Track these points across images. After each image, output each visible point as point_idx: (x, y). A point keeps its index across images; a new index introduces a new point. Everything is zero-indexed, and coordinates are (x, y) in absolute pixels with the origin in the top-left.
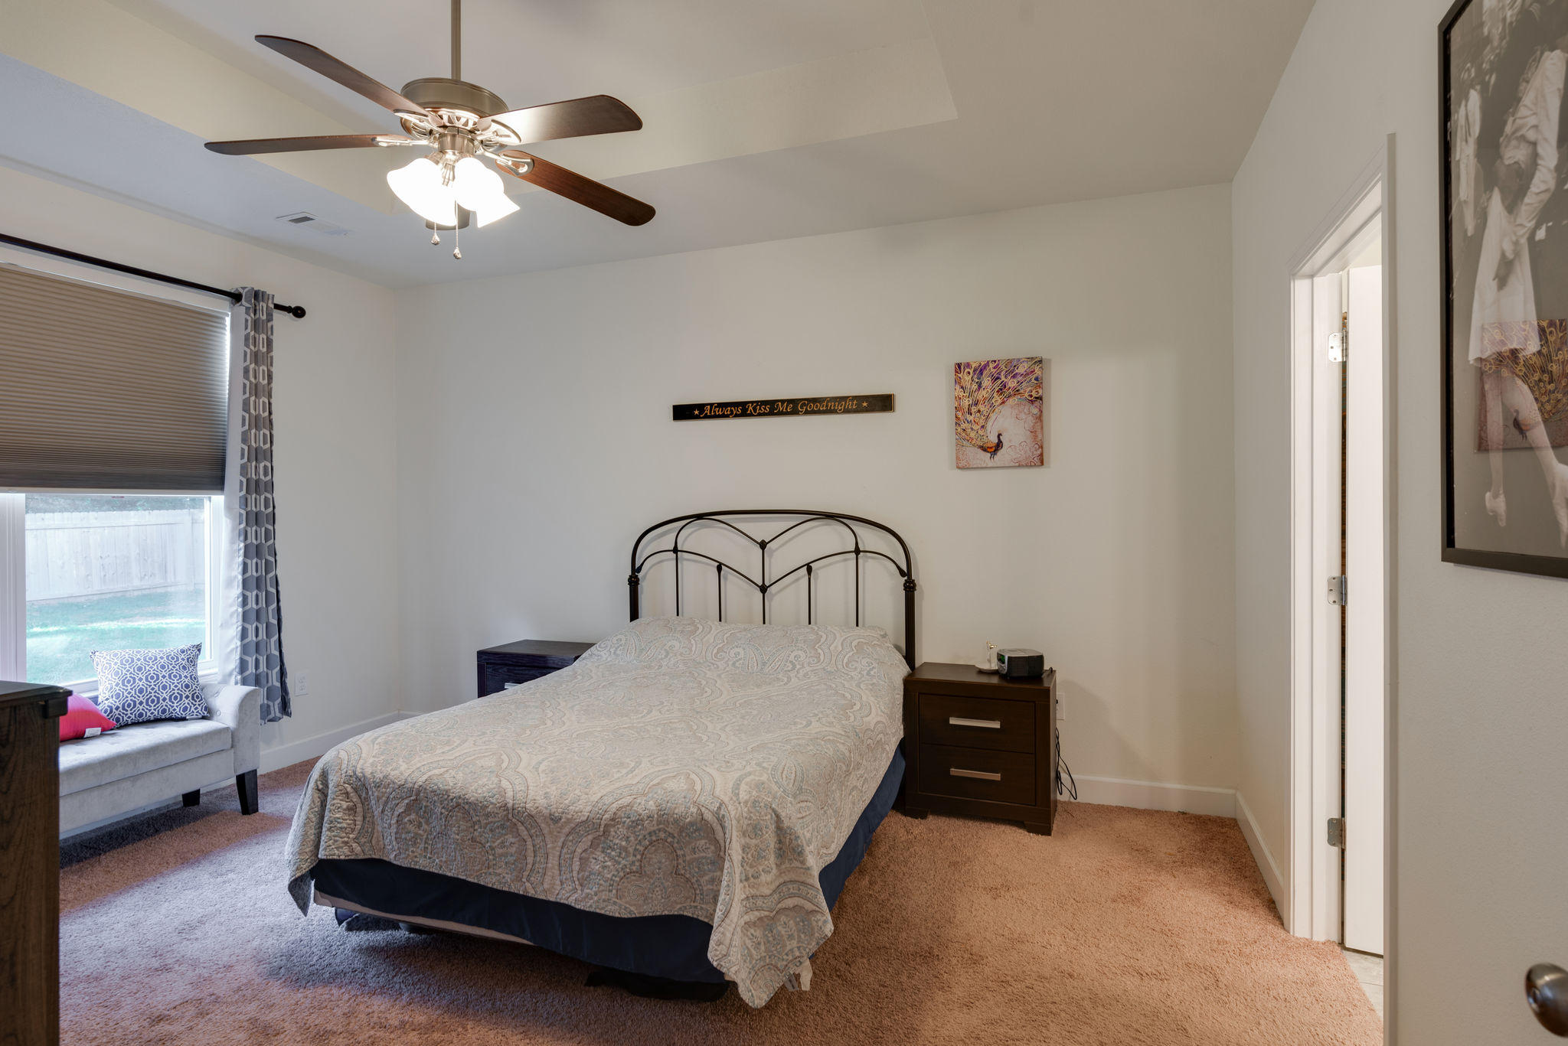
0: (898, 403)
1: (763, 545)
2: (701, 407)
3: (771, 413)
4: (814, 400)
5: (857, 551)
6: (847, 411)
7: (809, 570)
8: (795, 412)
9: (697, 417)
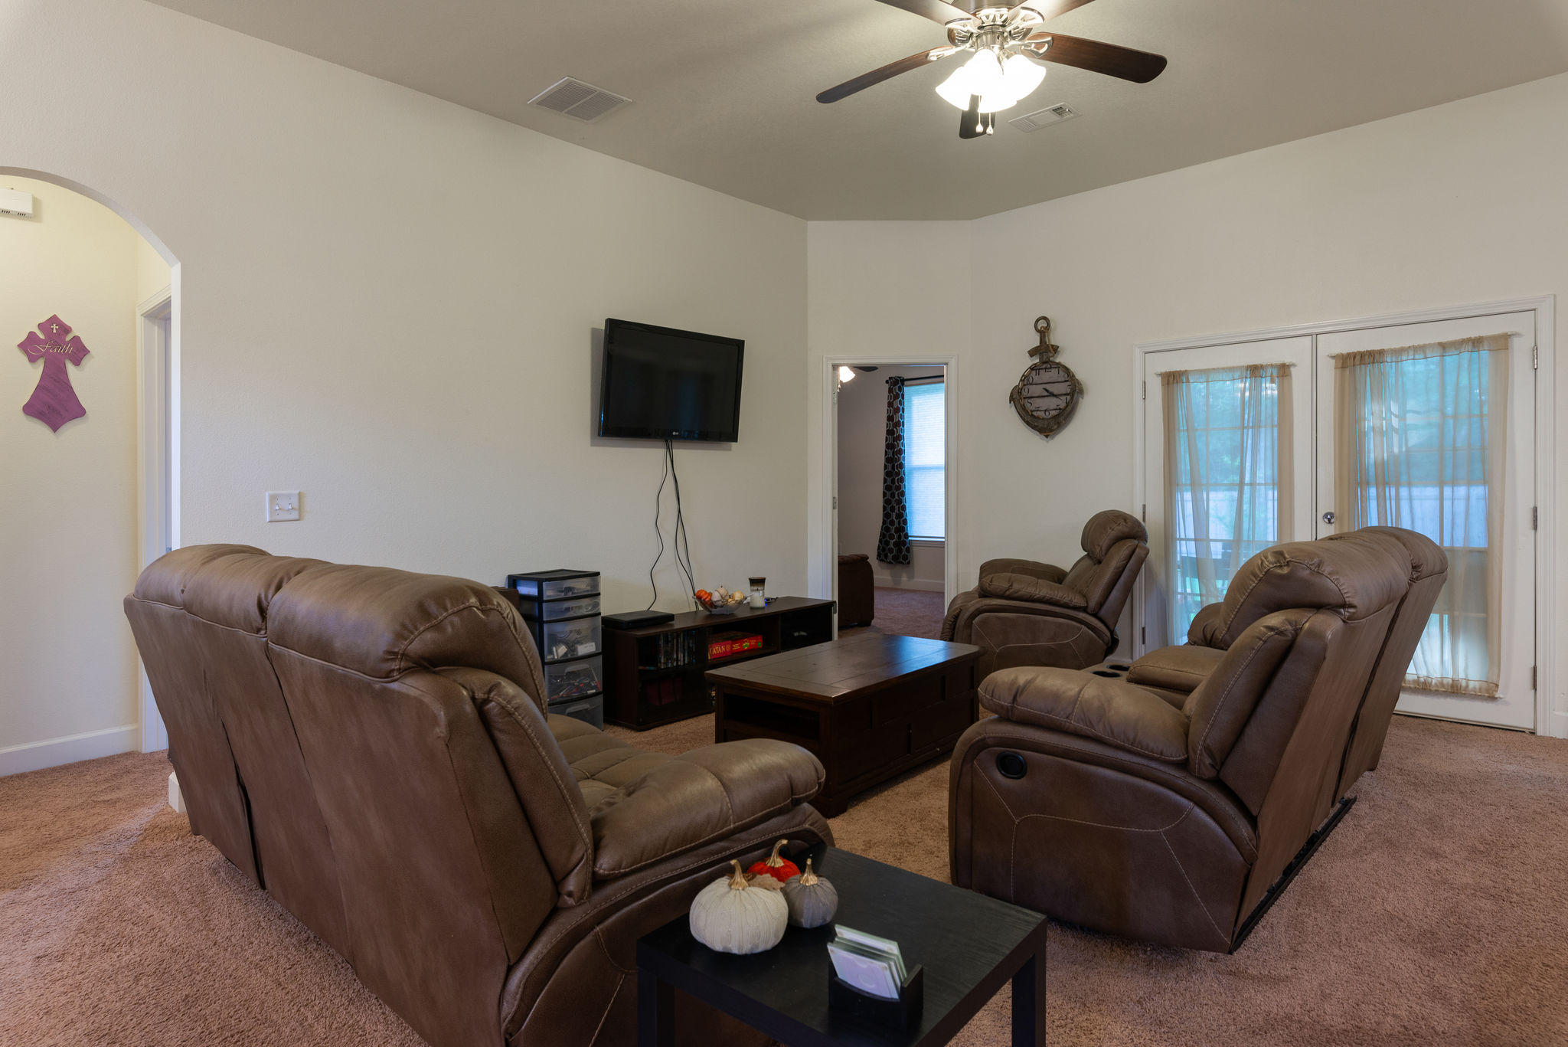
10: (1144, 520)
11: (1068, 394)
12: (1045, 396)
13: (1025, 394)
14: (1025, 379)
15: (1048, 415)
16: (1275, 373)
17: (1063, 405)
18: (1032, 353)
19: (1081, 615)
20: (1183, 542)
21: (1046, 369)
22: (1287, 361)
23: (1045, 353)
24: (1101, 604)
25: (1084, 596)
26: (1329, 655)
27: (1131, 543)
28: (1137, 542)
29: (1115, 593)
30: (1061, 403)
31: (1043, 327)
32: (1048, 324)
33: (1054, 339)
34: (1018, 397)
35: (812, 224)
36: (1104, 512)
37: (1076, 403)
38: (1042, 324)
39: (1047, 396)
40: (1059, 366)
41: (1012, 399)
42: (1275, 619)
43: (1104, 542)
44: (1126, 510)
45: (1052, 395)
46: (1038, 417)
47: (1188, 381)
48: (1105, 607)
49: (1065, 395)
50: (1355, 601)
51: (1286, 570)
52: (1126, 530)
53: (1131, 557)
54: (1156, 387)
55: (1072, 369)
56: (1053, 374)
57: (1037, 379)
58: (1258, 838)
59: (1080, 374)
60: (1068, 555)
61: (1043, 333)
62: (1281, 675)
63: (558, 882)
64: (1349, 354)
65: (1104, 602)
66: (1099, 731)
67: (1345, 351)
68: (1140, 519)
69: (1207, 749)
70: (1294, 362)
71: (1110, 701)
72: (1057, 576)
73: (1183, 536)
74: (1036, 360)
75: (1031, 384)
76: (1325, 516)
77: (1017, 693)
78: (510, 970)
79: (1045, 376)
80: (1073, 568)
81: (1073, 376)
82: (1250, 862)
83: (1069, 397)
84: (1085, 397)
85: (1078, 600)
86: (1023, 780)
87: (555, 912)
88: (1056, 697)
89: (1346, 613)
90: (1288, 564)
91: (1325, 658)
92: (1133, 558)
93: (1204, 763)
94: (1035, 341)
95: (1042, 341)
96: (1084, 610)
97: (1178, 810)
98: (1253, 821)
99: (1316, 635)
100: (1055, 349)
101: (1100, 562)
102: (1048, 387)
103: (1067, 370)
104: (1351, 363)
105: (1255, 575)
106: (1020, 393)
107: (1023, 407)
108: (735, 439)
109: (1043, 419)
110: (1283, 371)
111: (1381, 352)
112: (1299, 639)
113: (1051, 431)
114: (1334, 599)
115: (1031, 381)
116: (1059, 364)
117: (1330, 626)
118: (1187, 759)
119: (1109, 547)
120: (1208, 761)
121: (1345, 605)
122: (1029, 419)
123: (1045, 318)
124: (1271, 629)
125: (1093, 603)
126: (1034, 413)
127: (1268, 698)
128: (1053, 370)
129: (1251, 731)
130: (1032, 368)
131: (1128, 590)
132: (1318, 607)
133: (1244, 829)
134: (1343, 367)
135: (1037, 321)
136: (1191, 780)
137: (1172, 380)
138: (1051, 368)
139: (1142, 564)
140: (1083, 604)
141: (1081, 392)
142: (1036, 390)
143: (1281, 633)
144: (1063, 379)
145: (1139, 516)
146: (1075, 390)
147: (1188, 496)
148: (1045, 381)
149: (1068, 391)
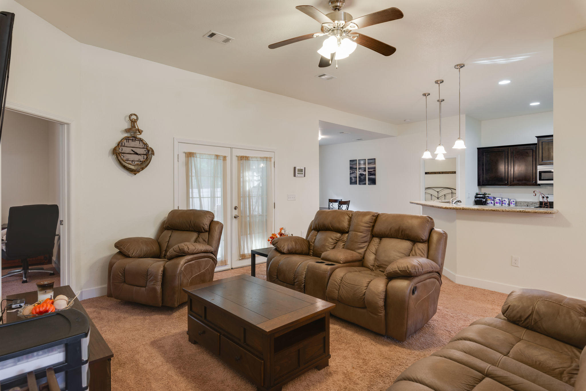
0: (457, 172)
1: (438, 192)
2: (429, 173)
3: (439, 174)
4: (446, 172)
5: (452, 193)
6: (451, 173)
7: (445, 195)
8: (443, 173)
9: (428, 174)
12: (132, 154)
13: (120, 151)
14: (121, 143)
15: (133, 164)
16: (222, 159)
17: (142, 160)
18: (127, 131)
21: (132, 140)
23: (133, 132)
30: (141, 158)
32: (137, 118)
33: (140, 125)
34: (116, 152)
37: (150, 160)
38: (133, 117)
39: (133, 154)
40: (141, 140)
41: (112, 152)
45: (137, 154)
46: (128, 164)
47: (196, 157)
49: (143, 154)
54: (183, 158)
55: (149, 142)
56: (137, 143)
57: (127, 144)
61: (133, 122)
67: (239, 155)
74: (128, 134)
75: (124, 146)
76: (235, 207)
79: (132, 144)
81: (149, 145)
83: (145, 157)
94: (128, 125)
95: (132, 126)
96: (212, 252)
100: (140, 132)
101: (207, 231)
102: (132, 149)
103: (145, 142)
106: (117, 149)
107: (118, 157)
109: (131, 165)
110: (225, 158)
111: (249, 157)
115: (123, 145)
122: (122, 164)
123: (135, 115)
126: (126, 162)
128: (136, 141)
130: (125, 138)
134: (239, 160)
135: (131, 115)
137: (190, 155)
138: (135, 140)
141: (153, 153)
142: (126, 150)
144: (142, 147)
146: (149, 153)
148: (131, 146)
149: (145, 153)
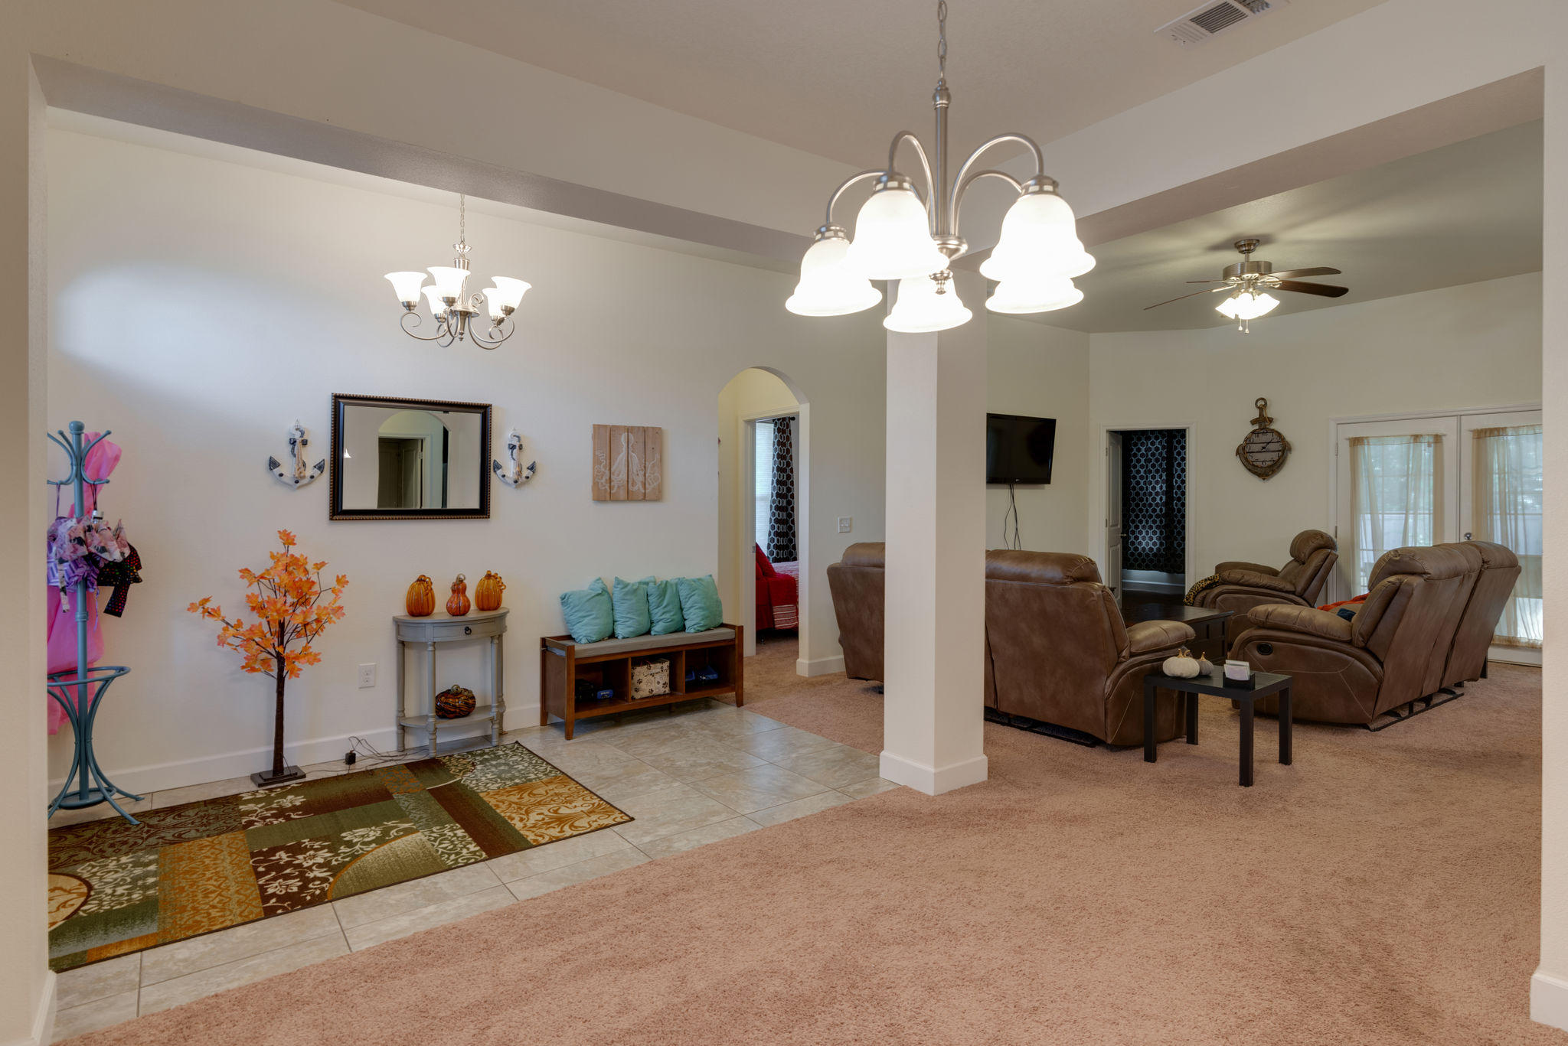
10: (1336, 537)
11: (1280, 451)
12: (1262, 452)
13: (1247, 450)
14: (1248, 440)
15: (1264, 465)
16: (1431, 440)
17: (1276, 458)
18: (1253, 422)
19: (1291, 596)
20: (1365, 552)
21: (1263, 433)
22: (1439, 433)
23: (1263, 423)
24: (1305, 589)
25: (1294, 584)
26: (1415, 593)
27: (1323, 553)
28: (1329, 550)
29: (1314, 583)
30: (1275, 456)
31: (1262, 405)
32: (1266, 404)
33: (1270, 413)
34: (1243, 452)
35: (1092, 335)
36: (1307, 531)
37: (1286, 458)
38: (1261, 403)
39: (1264, 452)
40: (1273, 431)
41: (1238, 453)
42: (1392, 579)
43: (1307, 551)
44: (1323, 530)
45: (1268, 451)
46: (1257, 466)
47: (1368, 444)
48: (1307, 592)
49: (1277, 452)
50: (1430, 572)
51: (1398, 558)
52: (1322, 543)
53: (1326, 559)
54: (1345, 447)
55: (1284, 433)
56: (1268, 437)
57: (1256, 440)
58: (1384, 672)
59: (1289, 437)
60: (1280, 559)
61: (1262, 409)
62: (1394, 601)
63: (1119, 653)
64: (1482, 430)
65: (1308, 588)
66: (1310, 629)
67: (1479, 428)
68: (1334, 537)
69: (1361, 634)
70: (1445, 433)
71: (1314, 616)
72: (1273, 573)
73: (1364, 547)
74: (1256, 427)
75: (1252, 444)
76: (1466, 535)
77: (1268, 615)
78: (1108, 677)
79: (1263, 438)
80: (1285, 567)
81: (1284, 439)
82: (1381, 681)
83: (1280, 453)
84: (1293, 452)
85: (1289, 587)
86: (1271, 655)
87: (1119, 663)
88: (1288, 616)
89: (1426, 576)
90: (1399, 555)
91: (1412, 594)
92: (1327, 561)
93: (1359, 641)
94: (1256, 414)
95: (1261, 414)
96: (1293, 593)
97: (1347, 662)
98: (1381, 664)
99: (1409, 584)
100: (1271, 420)
101: (1304, 563)
102: (1265, 445)
103: (1279, 434)
104: (1482, 435)
105: (1385, 561)
106: (1244, 449)
107: (1246, 459)
108: (1048, 482)
109: (1262, 467)
110: (1438, 439)
111: (1504, 429)
112: (1402, 586)
113: (1267, 475)
114: (1419, 571)
115: (1251, 442)
116: (1273, 430)
117: (1416, 581)
118: (1351, 640)
119: (1310, 554)
120: (1361, 639)
121: (1425, 573)
122: (1251, 467)
123: (1263, 399)
124: (1389, 582)
125: (1299, 589)
126: (1255, 463)
127: (1388, 611)
128: (1269, 434)
129: (1380, 626)
130: (1253, 432)
131: (1324, 580)
132: (1413, 574)
133: (1378, 668)
134: (1479, 438)
135: (1257, 401)
136: (1353, 649)
137: (1356, 442)
138: (1267, 432)
139: (1333, 564)
140: (1292, 588)
141: (1290, 449)
142: (1255, 448)
143: (1394, 584)
144: (1276, 441)
145: (1331, 534)
146: (1285, 449)
147: (1368, 516)
148: (1263, 442)
149: (1280, 449)
